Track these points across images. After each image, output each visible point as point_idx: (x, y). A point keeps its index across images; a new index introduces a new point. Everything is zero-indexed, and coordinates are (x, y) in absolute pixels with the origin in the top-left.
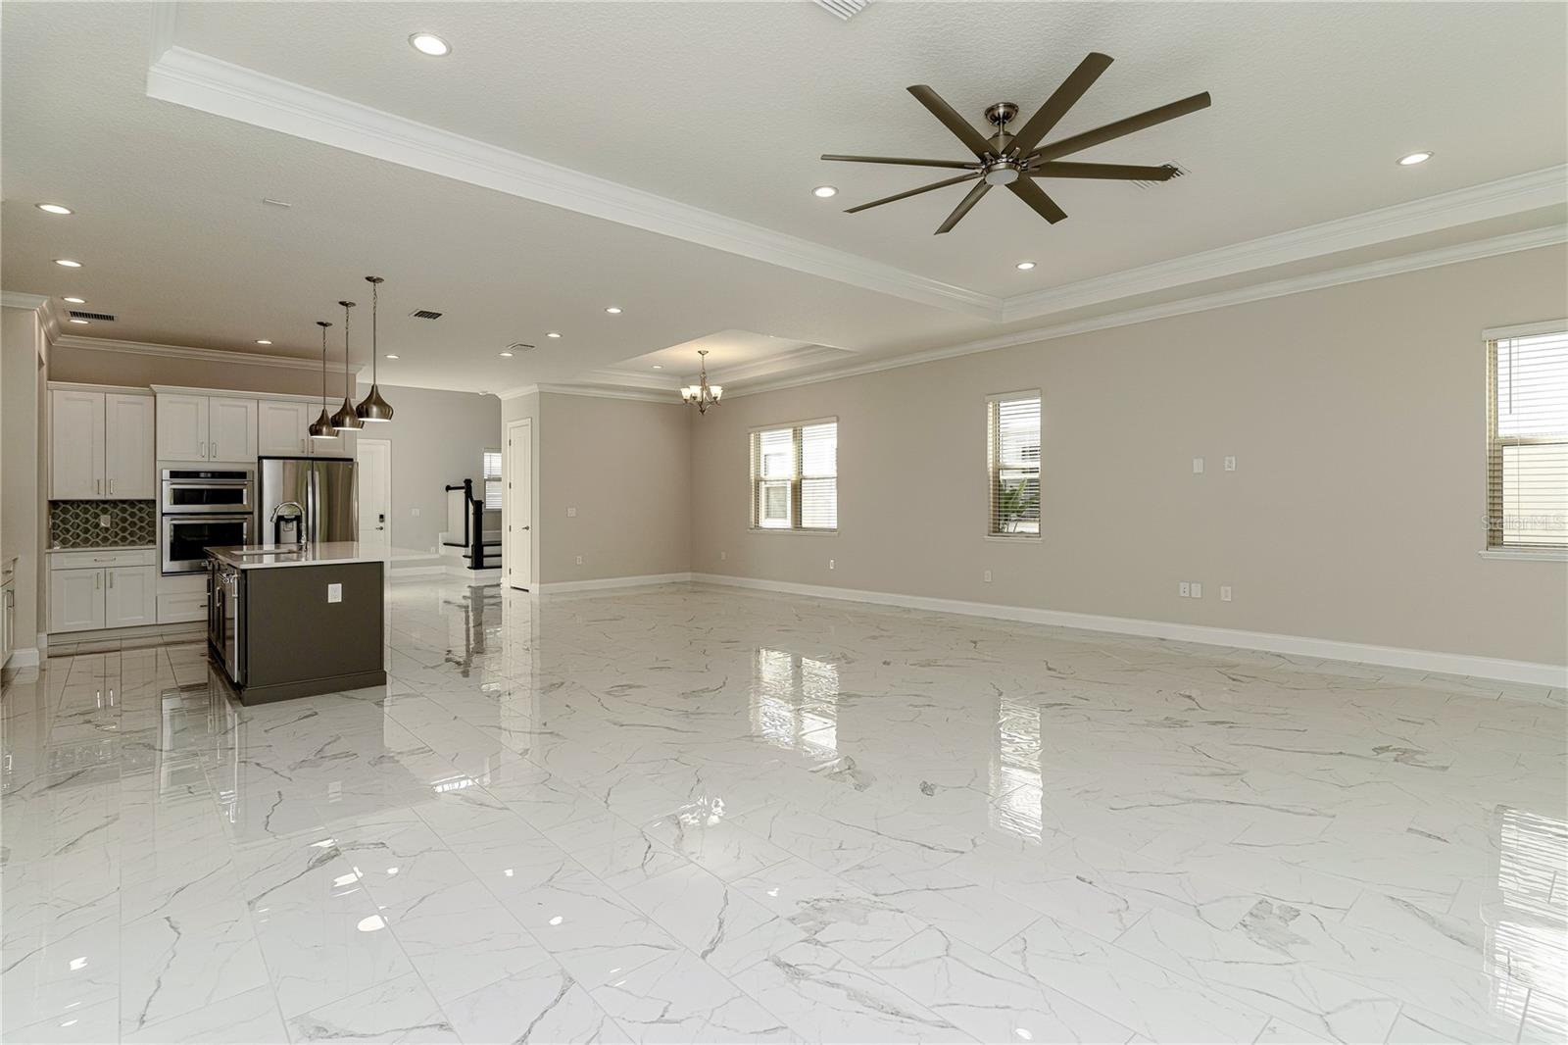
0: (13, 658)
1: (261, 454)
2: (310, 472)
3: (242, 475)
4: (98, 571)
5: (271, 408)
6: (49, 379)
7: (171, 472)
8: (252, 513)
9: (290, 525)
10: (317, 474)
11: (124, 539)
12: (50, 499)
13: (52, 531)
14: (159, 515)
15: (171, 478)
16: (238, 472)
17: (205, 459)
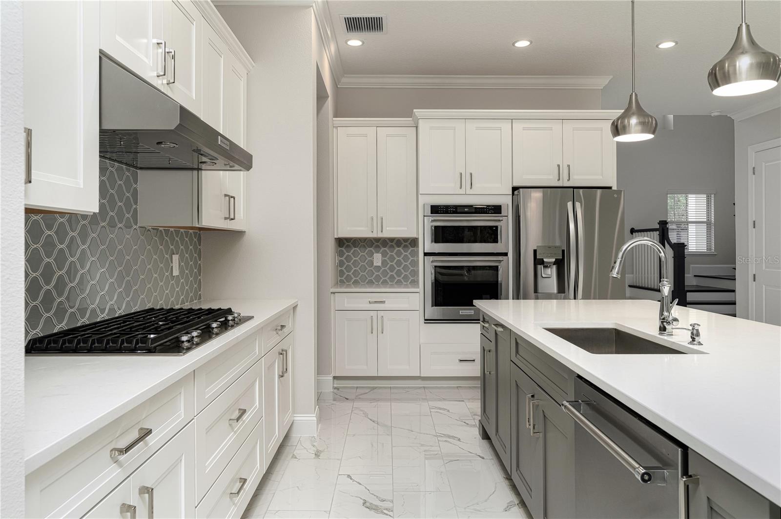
0: (295, 425)
1: (516, 184)
2: (570, 204)
3: (496, 209)
4: (372, 313)
5: (524, 129)
6: (336, 115)
7: (432, 207)
8: (506, 254)
9: (549, 271)
10: (578, 205)
11: (392, 278)
12: (335, 237)
13: (339, 269)
14: (421, 255)
15: (431, 213)
16: (493, 206)
17: (462, 191)
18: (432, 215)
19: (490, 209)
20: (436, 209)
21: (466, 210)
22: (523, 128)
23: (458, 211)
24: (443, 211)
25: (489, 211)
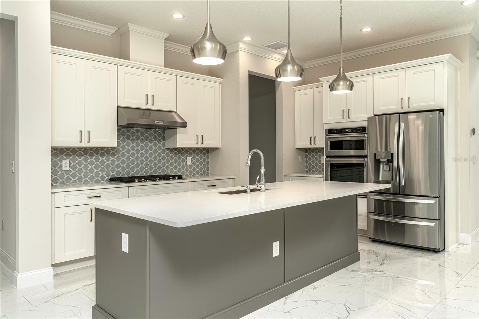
1: (375, 113)
2: (397, 124)
3: (364, 130)
7: (329, 130)
8: (367, 156)
9: (385, 167)
10: (402, 124)
12: (296, 148)
14: (325, 157)
15: (329, 134)
16: (362, 128)
17: (345, 121)
18: (329, 135)
19: (360, 130)
20: (331, 132)
21: (348, 131)
22: (380, 78)
23: (343, 132)
24: (335, 132)
25: (359, 131)
